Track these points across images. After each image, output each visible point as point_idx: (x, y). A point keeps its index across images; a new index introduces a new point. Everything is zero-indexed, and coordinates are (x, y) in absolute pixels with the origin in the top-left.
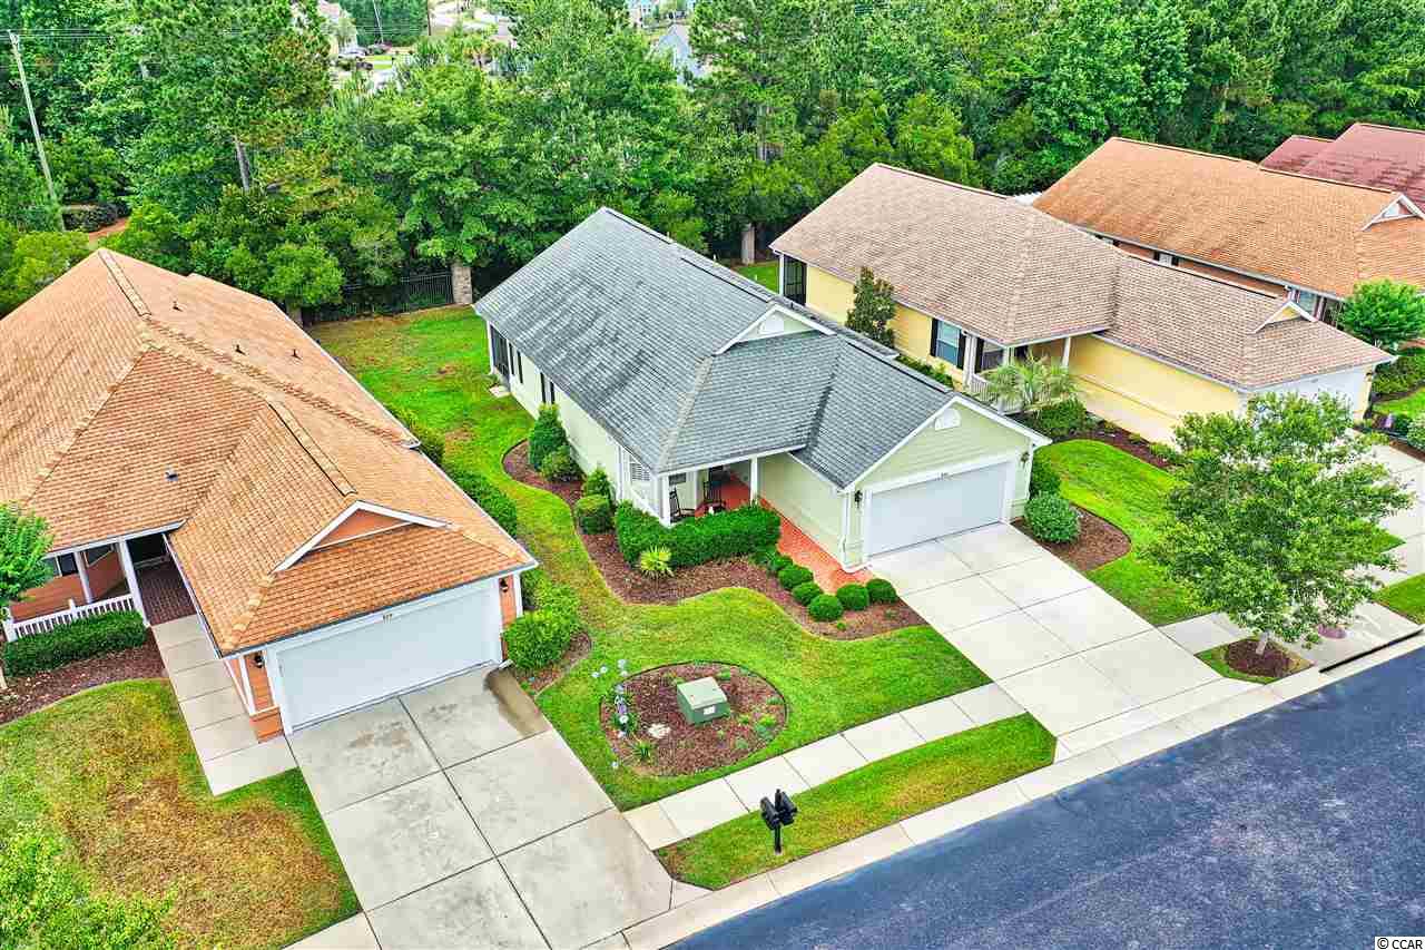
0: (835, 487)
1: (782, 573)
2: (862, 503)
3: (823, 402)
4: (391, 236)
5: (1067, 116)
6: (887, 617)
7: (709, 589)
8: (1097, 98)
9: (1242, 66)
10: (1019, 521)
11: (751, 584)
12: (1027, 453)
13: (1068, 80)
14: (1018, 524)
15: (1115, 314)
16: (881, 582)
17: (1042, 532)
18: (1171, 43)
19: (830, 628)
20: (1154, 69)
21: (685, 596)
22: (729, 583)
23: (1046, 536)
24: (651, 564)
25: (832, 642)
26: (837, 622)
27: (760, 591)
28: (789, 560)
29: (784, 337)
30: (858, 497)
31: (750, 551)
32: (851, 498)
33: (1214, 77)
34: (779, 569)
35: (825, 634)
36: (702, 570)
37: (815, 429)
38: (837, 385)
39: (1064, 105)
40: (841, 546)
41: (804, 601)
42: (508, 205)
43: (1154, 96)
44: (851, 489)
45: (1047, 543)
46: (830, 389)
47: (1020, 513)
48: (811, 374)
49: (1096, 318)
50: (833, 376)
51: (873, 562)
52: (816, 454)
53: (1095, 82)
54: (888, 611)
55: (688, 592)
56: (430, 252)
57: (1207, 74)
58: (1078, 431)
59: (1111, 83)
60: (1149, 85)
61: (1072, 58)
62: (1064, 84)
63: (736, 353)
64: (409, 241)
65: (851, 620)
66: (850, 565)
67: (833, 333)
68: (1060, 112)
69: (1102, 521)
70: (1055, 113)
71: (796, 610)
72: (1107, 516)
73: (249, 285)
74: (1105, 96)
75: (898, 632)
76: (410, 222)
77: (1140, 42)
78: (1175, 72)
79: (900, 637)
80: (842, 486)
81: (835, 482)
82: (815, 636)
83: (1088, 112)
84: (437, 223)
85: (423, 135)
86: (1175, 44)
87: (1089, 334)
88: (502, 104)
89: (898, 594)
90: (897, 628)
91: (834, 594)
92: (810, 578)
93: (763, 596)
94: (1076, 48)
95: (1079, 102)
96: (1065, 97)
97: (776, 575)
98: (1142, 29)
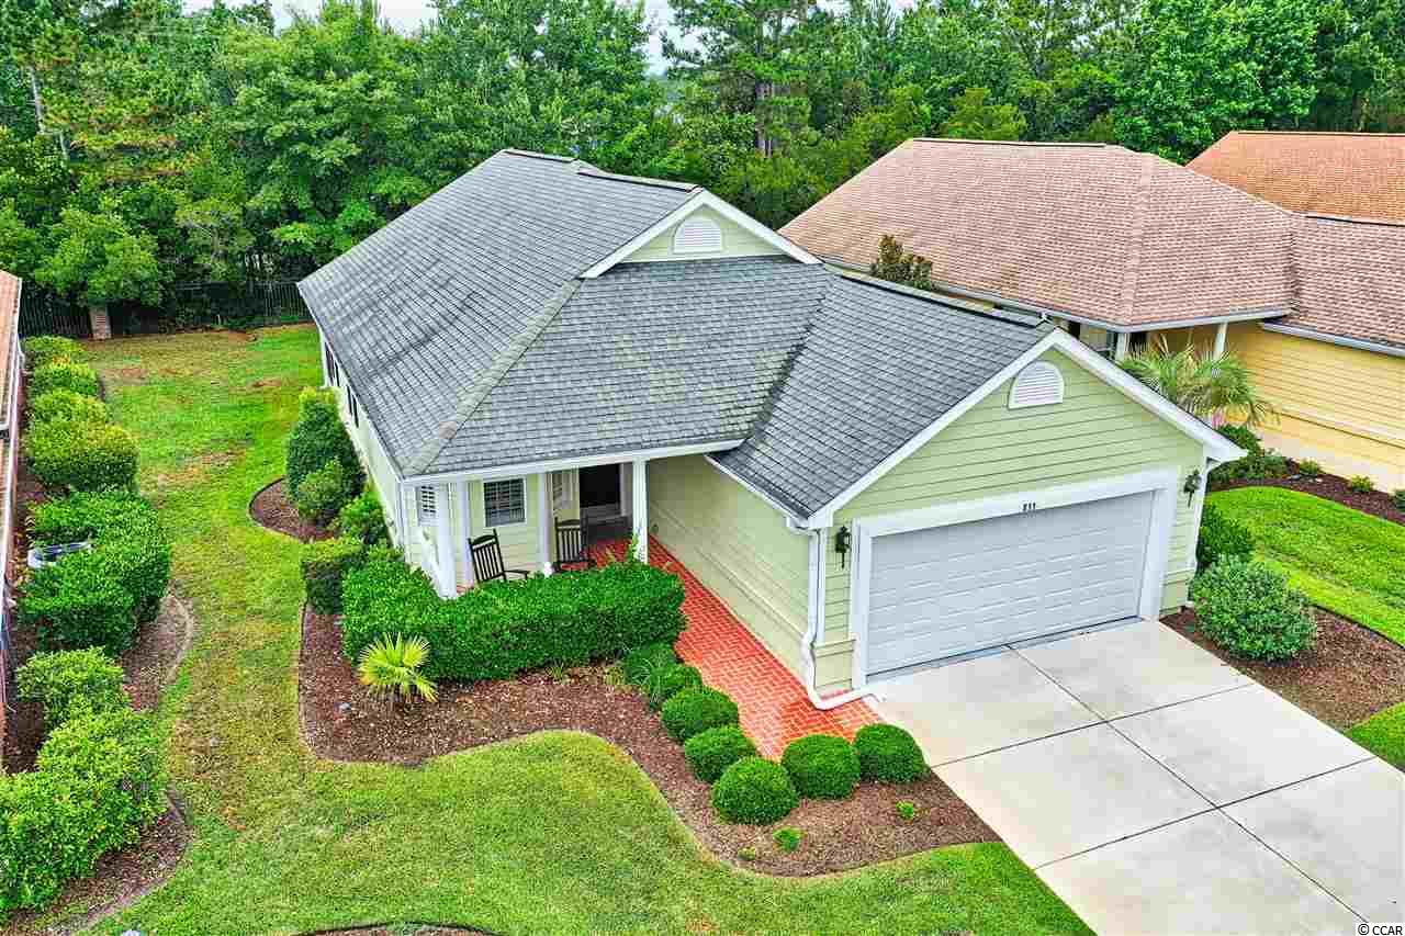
0: (790, 517)
1: (668, 705)
2: (852, 555)
3: (788, 366)
4: (233, 212)
5: (1160, 127)
6: (899, 818)
7: (510, 734)
8: (1197, 105)
9: (1387, 70)
10: (1176, 616)
11: (600, 726)
12: (1196, 473)
13: (1164, 80)
14: (1177, 620)
15: (1297, 294)
16: (891, 732)
17: (1235, 636)
18: (1296, 38)
19: (759, 840)
20: (1272, 73)
21: (451, 747)
22: (557, 721)
23: (1246, 646)
24: (381, 672)
25: (760, 878)
26: (778, 828)
27: (619, 741)
28: (692, 677)
29: (721, 262)
30: (841, 542)
31: (617, 654)
32: (826, 544)
33: (1350, 85)
34: (668, 695)
35: (746, 859)
36: (509, 691)
37: (765, 415)
38: (815, 342)
39: (1159, 112)
40: (806, 651)
41: (708, 769)
42: (404, 182)
43: (1273, 104)
44: (823, 519)
45: (1243, 660)
46: (800, 347)
47: (1178, 599)
48: (767, 325)
49: (1268, 298)
50: (809, 328)
51: (880, 688)
52: (759, 459)
53: (1197, 86)
54: (902, 804)
55: (459, 738)
56: (289, 237)
57: (1342, 83)
58: (1252, 473)
59: (1217, 86)
60: (1266, 93)
61: (1167, 53)
62: (1158, 84)
63: (624, 279)
64: (261, 224)
65: (813, 822)
66: (827, 691)
67: (815, 261)
68: (1153, 121)
69: (1343, 622)
70: (1146, 122)
71: (687, 792)
72: (1349, 612)
73: (13, 265)
74: (1209, 103)
75: (926, 857)
76: (266, 198)
77: (1254, 38)
78: (1300, 76)
79: (930, 872)
80: (804, 514)
81: (791, 506)
82: (718, 861)
83: (1189, 123)
84: (303, 201)
85: (281, 77)
86: (1300, 40)
87: (1257, 321)
88: (403, 50)
89: (929, 760)
90: (923, 847)
91: (778, 759)
92: (730, 717)
93: (622, 753)
94: (1172, 41)
95: (1177, 108)
96: (1159, 101)
97: (656, 708)
98: (1257, 22)
